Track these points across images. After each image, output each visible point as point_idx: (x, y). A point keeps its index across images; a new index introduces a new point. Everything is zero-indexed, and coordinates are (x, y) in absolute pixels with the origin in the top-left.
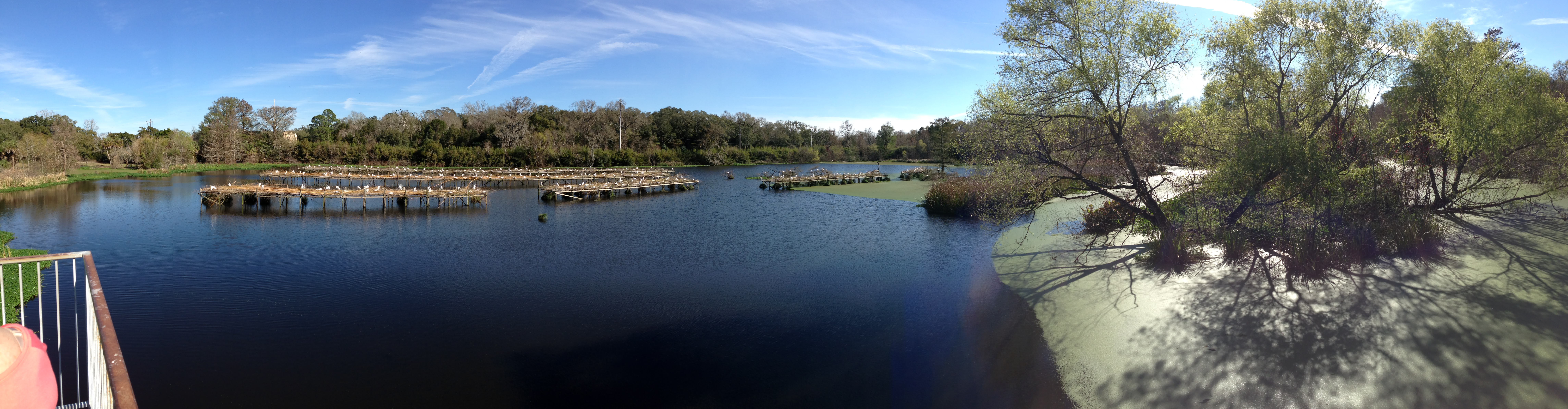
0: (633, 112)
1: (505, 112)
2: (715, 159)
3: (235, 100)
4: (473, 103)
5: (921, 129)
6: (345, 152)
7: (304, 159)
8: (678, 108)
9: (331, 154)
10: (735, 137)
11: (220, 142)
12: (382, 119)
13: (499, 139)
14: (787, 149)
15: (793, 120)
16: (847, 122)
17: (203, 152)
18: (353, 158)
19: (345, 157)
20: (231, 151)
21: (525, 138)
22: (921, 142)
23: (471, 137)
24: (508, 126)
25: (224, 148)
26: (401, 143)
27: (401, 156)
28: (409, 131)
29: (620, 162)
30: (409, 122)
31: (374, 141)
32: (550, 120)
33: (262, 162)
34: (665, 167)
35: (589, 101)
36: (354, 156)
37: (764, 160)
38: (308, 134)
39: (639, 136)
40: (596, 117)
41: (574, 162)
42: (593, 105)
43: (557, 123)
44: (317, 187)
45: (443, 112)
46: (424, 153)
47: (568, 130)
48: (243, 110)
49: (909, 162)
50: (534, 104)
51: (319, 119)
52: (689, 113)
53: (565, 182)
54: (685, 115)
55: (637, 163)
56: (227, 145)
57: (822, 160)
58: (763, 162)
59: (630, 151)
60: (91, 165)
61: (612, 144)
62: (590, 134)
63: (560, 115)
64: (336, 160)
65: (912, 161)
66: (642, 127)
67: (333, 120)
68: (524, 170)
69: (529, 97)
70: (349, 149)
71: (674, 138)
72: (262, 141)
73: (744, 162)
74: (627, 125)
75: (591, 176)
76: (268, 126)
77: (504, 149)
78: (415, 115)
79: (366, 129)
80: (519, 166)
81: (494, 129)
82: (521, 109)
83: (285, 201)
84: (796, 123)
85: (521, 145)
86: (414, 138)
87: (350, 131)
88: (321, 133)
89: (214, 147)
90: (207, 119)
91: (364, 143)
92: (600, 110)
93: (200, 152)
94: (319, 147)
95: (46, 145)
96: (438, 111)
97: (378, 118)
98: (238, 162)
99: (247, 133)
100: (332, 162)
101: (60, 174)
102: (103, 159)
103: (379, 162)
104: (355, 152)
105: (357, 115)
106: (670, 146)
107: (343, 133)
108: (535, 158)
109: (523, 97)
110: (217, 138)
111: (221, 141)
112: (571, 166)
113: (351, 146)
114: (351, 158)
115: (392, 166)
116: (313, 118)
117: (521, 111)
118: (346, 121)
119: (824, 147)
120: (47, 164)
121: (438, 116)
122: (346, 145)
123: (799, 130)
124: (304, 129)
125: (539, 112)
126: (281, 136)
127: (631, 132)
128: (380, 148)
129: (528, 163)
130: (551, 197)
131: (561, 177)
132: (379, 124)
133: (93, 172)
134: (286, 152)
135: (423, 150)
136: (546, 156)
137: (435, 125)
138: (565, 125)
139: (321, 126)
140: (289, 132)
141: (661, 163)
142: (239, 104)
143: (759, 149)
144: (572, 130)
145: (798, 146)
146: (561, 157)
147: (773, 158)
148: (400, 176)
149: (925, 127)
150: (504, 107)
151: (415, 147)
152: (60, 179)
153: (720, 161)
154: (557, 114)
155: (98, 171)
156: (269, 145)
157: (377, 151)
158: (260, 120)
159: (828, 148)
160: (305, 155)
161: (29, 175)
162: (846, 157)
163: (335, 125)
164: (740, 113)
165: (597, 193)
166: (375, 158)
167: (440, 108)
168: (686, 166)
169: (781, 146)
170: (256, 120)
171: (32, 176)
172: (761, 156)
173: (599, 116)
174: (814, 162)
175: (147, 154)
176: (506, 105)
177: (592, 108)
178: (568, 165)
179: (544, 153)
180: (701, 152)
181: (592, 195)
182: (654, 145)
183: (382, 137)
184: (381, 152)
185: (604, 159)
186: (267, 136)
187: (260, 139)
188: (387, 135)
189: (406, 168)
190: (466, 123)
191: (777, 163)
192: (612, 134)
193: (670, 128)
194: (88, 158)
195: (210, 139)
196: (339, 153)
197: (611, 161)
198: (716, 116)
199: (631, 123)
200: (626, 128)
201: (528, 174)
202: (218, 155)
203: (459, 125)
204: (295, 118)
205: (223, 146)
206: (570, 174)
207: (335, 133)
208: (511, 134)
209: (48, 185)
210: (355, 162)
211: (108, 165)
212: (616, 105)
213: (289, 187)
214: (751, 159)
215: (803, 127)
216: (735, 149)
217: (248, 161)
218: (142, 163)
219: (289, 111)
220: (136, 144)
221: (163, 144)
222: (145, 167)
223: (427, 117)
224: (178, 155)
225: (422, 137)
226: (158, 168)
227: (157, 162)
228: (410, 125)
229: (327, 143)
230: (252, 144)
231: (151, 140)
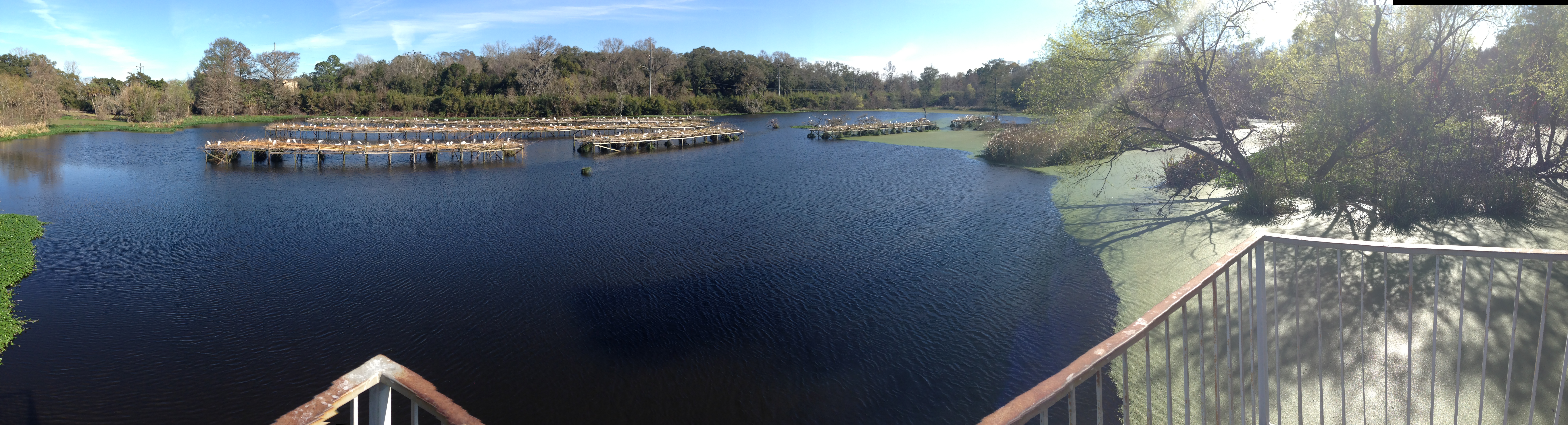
0: (663, 52)
1: (528, 54)
2: (753, 106)
3: (233, 42)
4: (493, 44)
5: (968, 72)
6: (353, 102)
7: (308, 110)
8: (712, 48)
9: (337, 104)
10: (773, 81)
11: (217, 91)
12: (392, 64)
13: (522, 85)
14: (828, 94)
15: (834, 62)
16: (890, 63)
17: (198, 103)
18: (362, 108)
19: (353, 107)
20: (228, 101)
21: (550, 85)
22: (970, 87)
23: (492, 83)
24: (530, 71)
25: (222, 98)
26: (414, 91)
27: (416, 106)
28: (424, 77)
29: (650, 110)
30: (423, 67)
31: (385, 88)
32: (574, 62)
33: (262, 114)
34: (701, 116)
35: (616, 39)
36: (364, 106)
37: (805, 106)
38: (311, 83)
39: (672, 81)
40: (623, 59)
41: (603, 110)
42: (620, 44)
43: (582, 66)
45: (462, 55)
46: (443, 102)
47: (595, 74)
48: (240, 55)
49: (957, 109)
50: (559, 44)
51: (323, 66)
52: (725, 53)
53: (599, 132)
54: (721, 56)
55: (669, 112)
56: (224, 95)
57: (866, 107)
58: (804, 109)
59: (662, 98)
60: (74, 115)
61: (641, 90)
62: (618, 78)
63: (585, 57)
64: (342, 111)
65: (959, 107)
66: (675, 71)
67: (338, 67)
68: (552, 120)
69: (554, 37)
70: (357, 98)
71: (709, 83)
72: (261, 90)
73: (784, 109)
74: (658, 68)
76: (268, 73)
77: (529, 98)
78: (429, 57)
79: (374, 74)
80: (546, 115)
81: (516, 74)
82: (545, 51)
83: (300, 157)
84: (838, 64)
85: (545, 92)
86: (429, 85)
87: (356, 77)
88: (325, 82)
89: (211, 97)
90: (203, 65)
91: (374, 91)
92: (627, 51)
93: (196, 103)
94: (324, 97)
95: (23, 89)
96: (456, 53)
97: (387, 62)
98: (235, 114)
99: (245, 81)
100: (339, 114)
101: (41, 124)
102: (87, 108)
103: (393, 114)
104: (364, 101)
105: (364, 59)
106: (705, 92)
107: (348, 80)
108: (560, 106)
109: (546, 36)
110: (213, 86)
111: (219, 90)
112: (601, 115)
113: (360, 95)
114: (360, 108)
115: (409, 117)
116: (317, 65)
117: (543, 52)
118: (352, 66)
119: (868, 92)
120: (25, 112)
121: (457, 59)
122: (353, 93)
123: (841, 73)
124: (306, 77)
125: (564, 54)
126: (282, 84)
127: (662, 77)
128: (392, 97)
129: (555, 113)
130: (587, 150)
131: (594, 127)
132: (388, 68)
133: (77, 123)
134: (288, 101)
135: (442, 98)
136: (572, 104)
137: (453, 70)
138: (591, 68)
139: (325, 73)
140: (290, 80)
141: (696, 112)
142: (236, 47)
143: (800, 95)
144: (598, 73)
145: (840, 91)
146: (588, 105)
147: (815, 105)
148: (423, 129)
149: (973, 70)
150: (527, 48)
151: (432, 95)
152: (40, 129)
153: (759, 109)
154: (581, 55)
155: (83, 123)
156: (269, 94)
157: (389, 99)
158: (259, 66)
159: (871, 93)
160: (310, 106)
161: (6, 124)
162: (889, 103)
163: (340, 71)
164: (777, 52)
165: (635, 144)
166: (388, 108)
167: (457, 50)
168: (723, 115)
169: (823, 91)
170: (254, 67)
171: (9, 126)
172: (803, 103)
173: (626, 57)
174: (858, 109)
175: (138, 105)
176: (528, 46)
177: (619, 48)
178: (597, 114)
179: (570, 100)
180: (738, 98)
181: (630, 147)
182: (686, 91)
183: (393, 84)
184: (393, 102)
185: (634, 107)
186: (267, 84)
187: (259, 87)
188: (400, 81)
190: (486, 67)
191: (818, 110)
192: (640, 78)
193: (704, 72)
194: (71, 107)
195: (206, 87)
196: (346, 103)
197: (640, 109)
198: (754, 57)
199: (662, 66)
200: (656, 72)
201: (558, 124)
202: (215, 106)
203: (479, 69)
204: (297, 64)
205: (220, 95)
206: (601, 124)
207: (340, 80)
208: (535, 80)
209: (27, 136)
210: (365, 113)
211: (93, 115)
212: (645, 44)
214: (792, 105)
215: (845, 68)
216: (776, 96)
217: (247, 113)
218: (132, 115)
219: (291, 57)
220: (125, 92)
221: (156, 96)
222: (135, 121)
223: (443, 60)
224: (173, 111)
225: (438, 83)
226: (150, 122)
227: (149, 115)
228: (424, 70)
229: (333, 92)
230: (251, 94)
231: (142, 89)
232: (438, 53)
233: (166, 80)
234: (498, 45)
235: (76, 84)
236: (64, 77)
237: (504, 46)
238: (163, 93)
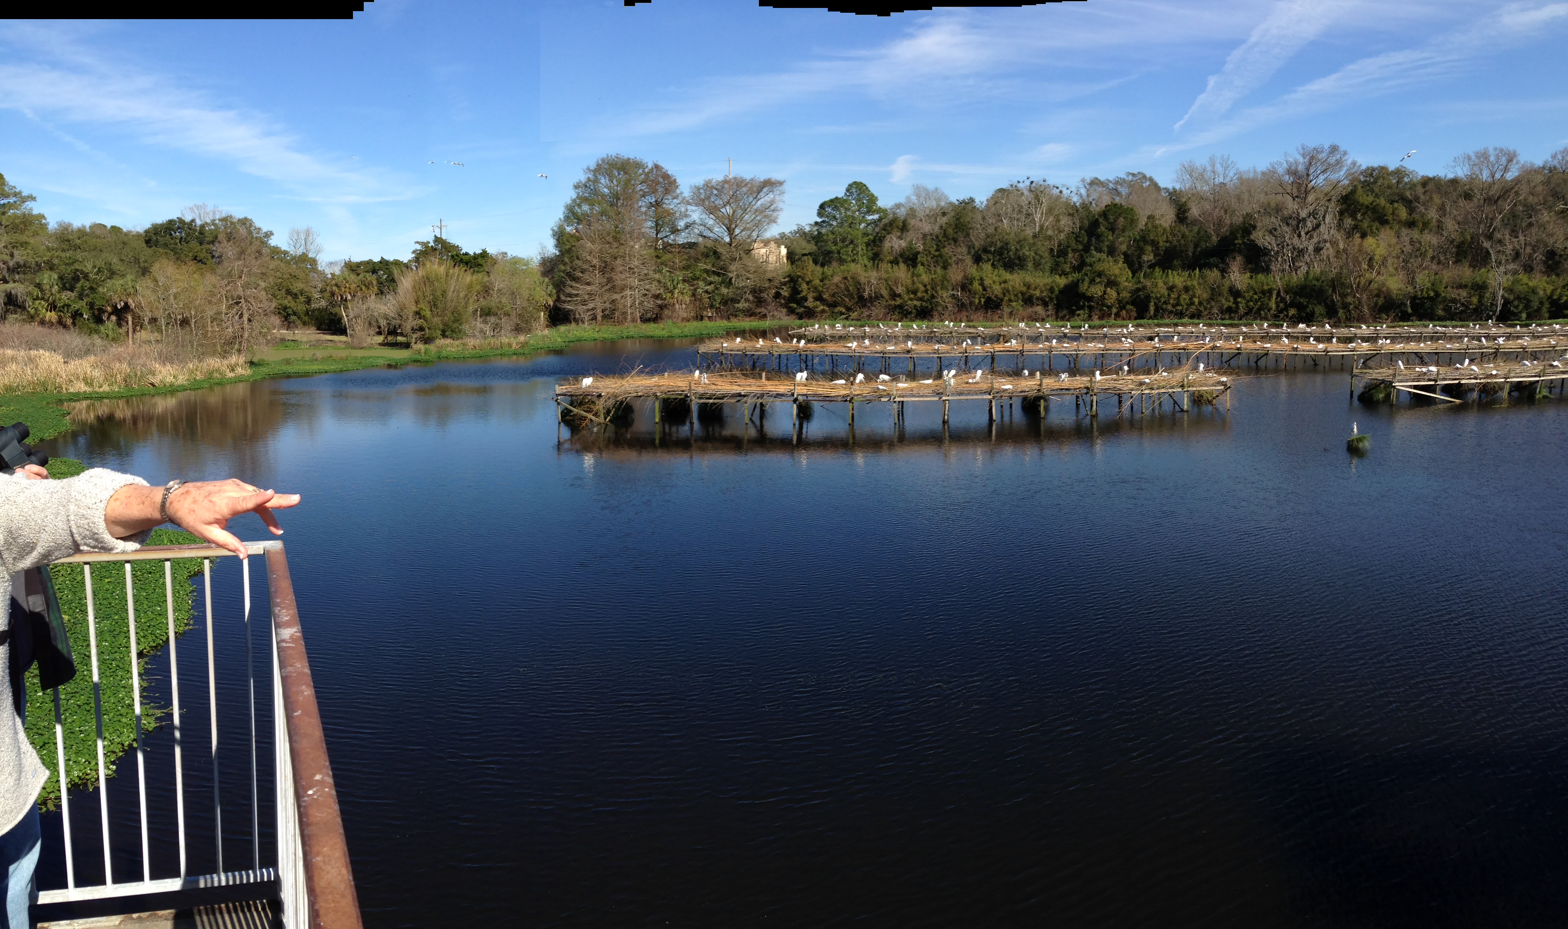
1: (1281, 183)
3: (640, 165)
4: (1201, 161)
6: (900, 290)
7: (802, 309)
9: (866, 295)
11: (603, 271)
12: (987, 206)
13: (1265, 252)
17: (563, 298)
18: (918, 303)
19: (899, 301)
20: (629, 292)
21: (1328, 251)
23: (1196, 246)
24: (1286, 221)
25: (614, 287)
26: (1030, 265)
27: (1031, 297)
28: (1050, 233)
30: (1050, 211)
31: (969, 260)
32: (1392, 202)
33: (702, 319)
36: (921, 299)
38: (811, 247)
41: (1447, 309)
43: (1411, 210)
44: (834, 376)
45: (1130, 185)
46: (1084, 287)
47: (1440, 227)
48: (654, 191)
50: (1354, 164)
51: (836, 208)
53: (1421, 359)
56: (619, 279)
60: (305, 339)
62: (1500, 236)
63: (1420, 190)
64: (878, 310)
67: (870, 211)
68: (1320, 330)
69: (1341, 147)
70: (909, 281)
72: (702, 266)
75: (1490, 344)
76: (716, 229)
77: (1276, 280)
78: (1064, 192)
79: (950, 231)
80: (1309, 320)
81: (1254, 227)
82: (1322, 177)
83: (758, 410)
85: (1317, 269)
86: (1062, 252)
87: (911, 235)
88: (841, 244)
89: (590, 286)
90: (572, 214)
91: (945, 268)
92: (1528, 174)
93: (557, 301)
94: (837, 279)
95: (201, 290)
96: (1119, 182)
97: (977, 202)
98: (645, 320)
99: (667, 247)
100: (869, 316)
101: (233, 359)
102: (332, 324)
103: (980, 314)
104: (922, 288)
105: (928, 195)
107: (894, 243)
108: (1349, 299)
109: (1326, 145)
110: (595, 261)
111: (606, 268)
112: (1440, 319)
113: (913, 275)
114: (912, 304)
115: (1011, 322)
116: (822, 207)
117: (1320, 181)
118: (902, 213)
120: (205, 335)
121: (1119, 194)
122: (901, 272)
124: (801, 233)
125: (1366, 185)
126: (748, 252)
128: (982, 279)
129: (1331, 313)
130: (1381, 396)
131: (1412, 347)
132: (979, 217)
133: (311, 356)
134: (761, 291)
135: (1083, 281)
136: (1378, 296)
137: (1111, 218)
138: (1432, 215)
139: (841, 225)
140: (766, 243)
144: (1450, 225)
146: (1414, 299)
148: (1029, 346)
150: (1281, 170)
151: (1064, 274)
152: (233, 370)
154: (1413, 186)
155: (324, 355)
156: (718, 274)
157: (976, 285)
158: (696, 214)
160: (806, 299)
161: (165, 359)
163: (875, 223)
165: (1501, 387)
166: (971, 303)
167: (1123, 176)
170: (686, 216)
171: (172, 363)
175: (434, 305)
176: (1285, 165)
177: (1507, 170)
178: (1432, 317)
179: (1374, 286)
181: (1488, 391)
183: (985, 250)
184: (984, 289)
186: (715, 252)
187: (697, 260)
188: (999, 244)
189: (1043, 327)
190: (1184, 211)
192: (1557, 235)
195: (579, 263)
196: (885, 293)
197: (1546, 306)
201: (1329, 339)
202: (598, 304)
203: (1166, 217)
204: (781, 205)
205: (610, 280)
206: (1434, 338)
207: (875, 243)
208: (1296, 241)
209: (206, 385)
210: (924, 314)
211: (342, 338)
213: (768, 379)
217: (669, 317)
218: (421, 329)
219: (765, 190)
220: (406, 283)
221: (470, 286)
222: (427, 340)
223: (1094, 196)
224: (507, 314)
225: (1081, 247)
226: (458, 339)
227: (456, 325)
228: (1051, 219)
229: (856, 269)
230: (680, 275)
231: (442, 270)
232: (1083, 180)
233: (491, 251)
234: (1213, 166)
235: (312, 274)
236: (288, 263)
237: (1226, 168)
238: (486, 279)
